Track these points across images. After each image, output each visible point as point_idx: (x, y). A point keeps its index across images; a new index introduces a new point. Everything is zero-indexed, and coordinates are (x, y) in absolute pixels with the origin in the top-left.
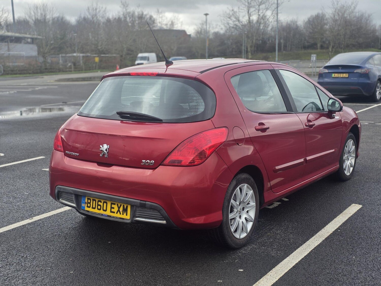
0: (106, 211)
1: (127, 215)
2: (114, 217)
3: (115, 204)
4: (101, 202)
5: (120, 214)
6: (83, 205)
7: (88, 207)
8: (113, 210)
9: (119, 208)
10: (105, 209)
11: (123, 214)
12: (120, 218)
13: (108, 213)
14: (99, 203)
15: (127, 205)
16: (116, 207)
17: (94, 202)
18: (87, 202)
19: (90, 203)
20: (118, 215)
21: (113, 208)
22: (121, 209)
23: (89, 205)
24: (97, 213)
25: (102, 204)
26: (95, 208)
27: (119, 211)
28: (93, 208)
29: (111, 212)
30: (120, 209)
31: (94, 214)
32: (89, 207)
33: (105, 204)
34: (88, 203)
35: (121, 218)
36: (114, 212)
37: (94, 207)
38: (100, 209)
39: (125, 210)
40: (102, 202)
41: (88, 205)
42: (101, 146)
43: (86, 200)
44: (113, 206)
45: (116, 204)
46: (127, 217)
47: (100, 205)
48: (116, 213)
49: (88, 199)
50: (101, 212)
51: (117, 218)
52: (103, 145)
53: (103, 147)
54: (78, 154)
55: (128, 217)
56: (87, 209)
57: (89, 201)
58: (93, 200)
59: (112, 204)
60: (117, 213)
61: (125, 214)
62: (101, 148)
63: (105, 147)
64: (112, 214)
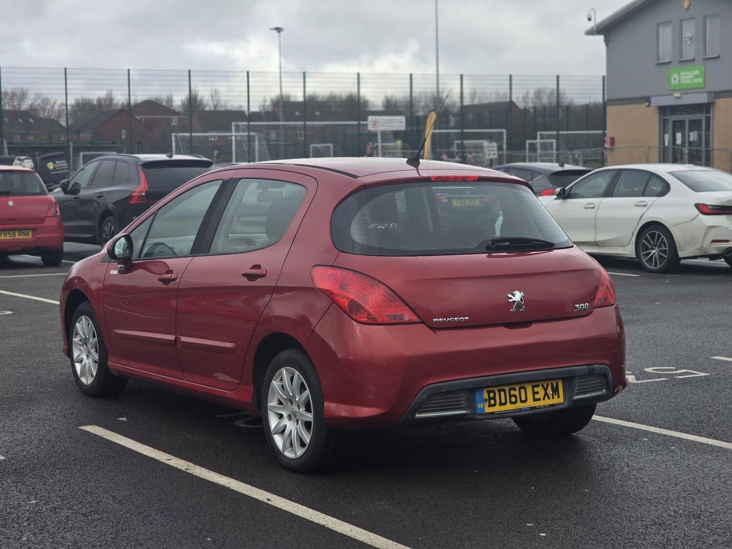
0: (526, 401)
1: (559, 397)
2: (540, 407)
3: (538, 386)
4: (515, 390)
5: (549, 398)
6: (480, 406)
7: (490, 405)
8: (537, 396)
9: (546, 390)
10: (523, 398)
11: (553, 398)
12: (549, 405)
13: (530, 403)
14: (513, 392)
15: (557, 381)
16: (540, 390)
17: (502, 394)
18: (487, 398)
19: (494, 398)
20: (547, 402)
21: (537, 393)
22: (550, 391)
23: (492, 402)
24: (511, 411)
25: (517, 393)
26: (505, 404)
27: (546, 394)
28: (501, 404)
29: (535, 400)
30: (548, 392)
31: (505, 413)
32: (494, 405)
33: (523, 391)
34: (490, 399)
35: (551, 405)
36: (539, 399)
37: (503, 401)
38: (515, 402)
39: (555, 390)
40: (517, 388)
41: (490, 402)
42: (510, 296)
43: (486, 396)
44: (536, 390)
45: (541, 386)
46: (559, 400)
47: (515, 396)
48: (542, 399)
49: (489, 392)
50: (519, 405)
51: (545, 407)
52: (514, 293)
53: (514, 296)
54: (467, 318)
55: (561, 400)
56: (488, 410)
57: (492, 395)
58: (499, 391)
59: (533, 387)
60: (544, 399)
61: (556, 397)
62: (511, 298)
63: (518, 296)
64: (537, 404)
